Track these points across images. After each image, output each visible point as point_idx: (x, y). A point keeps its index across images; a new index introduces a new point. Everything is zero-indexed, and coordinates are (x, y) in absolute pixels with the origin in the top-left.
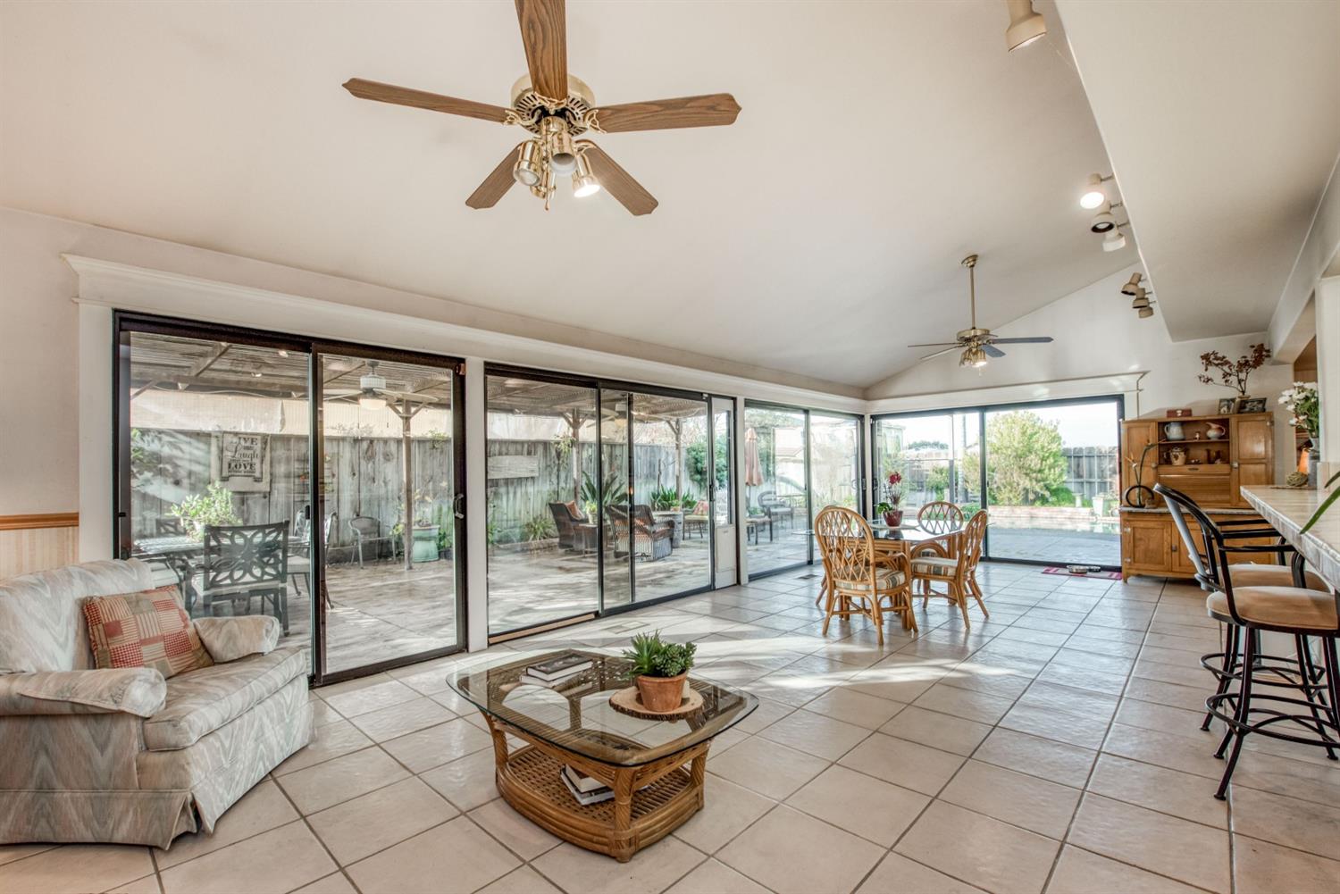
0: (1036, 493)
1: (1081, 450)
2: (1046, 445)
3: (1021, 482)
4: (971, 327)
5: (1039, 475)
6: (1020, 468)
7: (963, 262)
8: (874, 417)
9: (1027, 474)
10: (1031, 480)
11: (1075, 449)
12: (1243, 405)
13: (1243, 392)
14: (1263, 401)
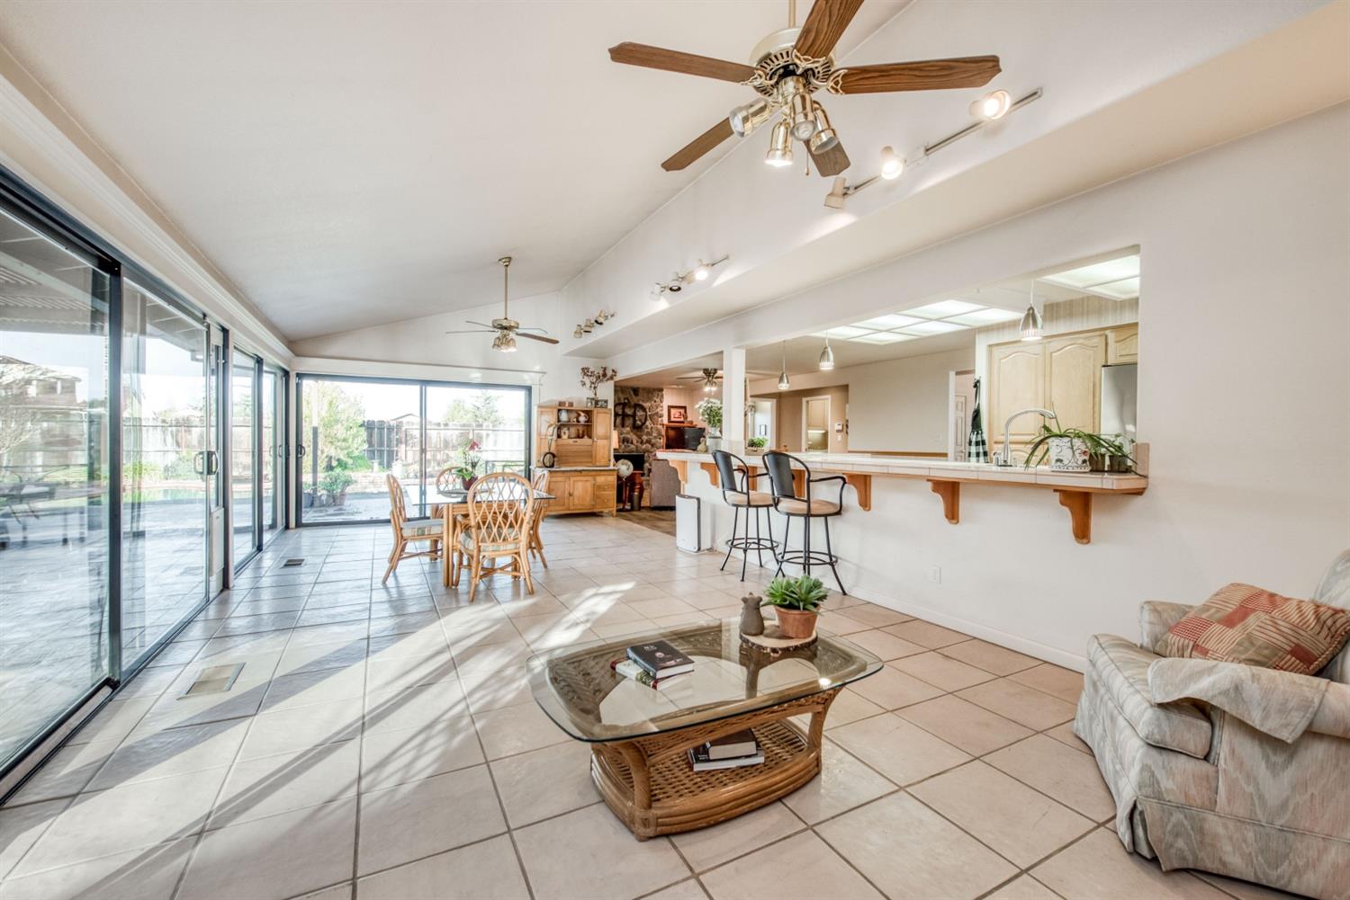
0: (338, 460)
1: (373, 422)
2: (352, 415)
3: (326, 450)
4: (504, 317)
5: (344, 444)
6: (326, 437)
7: (500, 260)
8: (299, 376)
9: (331, 442)
10: (336, 448)
11: (369, 421)
12: (597, 402)
13: (596, 394)
14: (606, 402)
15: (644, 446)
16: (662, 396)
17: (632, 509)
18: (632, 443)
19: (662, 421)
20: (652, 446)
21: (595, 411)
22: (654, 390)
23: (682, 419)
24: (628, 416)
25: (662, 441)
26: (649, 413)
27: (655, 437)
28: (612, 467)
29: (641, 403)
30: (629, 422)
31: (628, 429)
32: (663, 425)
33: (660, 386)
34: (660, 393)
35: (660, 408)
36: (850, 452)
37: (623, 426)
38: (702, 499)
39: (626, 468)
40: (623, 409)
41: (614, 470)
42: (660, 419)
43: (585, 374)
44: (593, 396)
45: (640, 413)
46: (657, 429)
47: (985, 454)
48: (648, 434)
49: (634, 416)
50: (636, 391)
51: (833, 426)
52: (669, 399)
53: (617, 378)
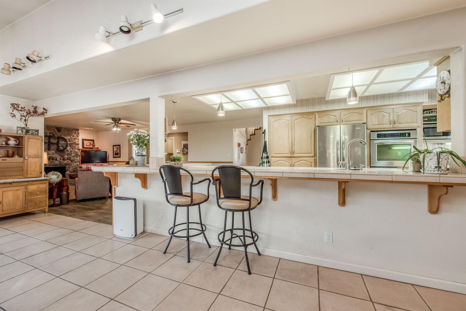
12: (27, 131)
13: (26, 125)
14: (37, 131)
15: (66, 162)
16: (78, 133)
17: (61, 203)
18: (56, 160)
19: (78, 147)
20: (72, 161)
21: (26, 137)
22: (73, 129)
23: (92, 147)
24: (53, 144)
25: (79, 159)
26: (68, 143)
27: (74, 156)
28: (43, 178)
29: (63, 136)
30: (54, 147)
31: (53, 151)
32: (79, 149)
33: (77, 128)
34: (77, 132)
35: (77, 140)
36: (189, 162)
37: (49, 149)
38: (137, 199)
39: (55, 177)
40: (49, 139)
41: (46, 180)
42: (77, 146)
43: (14, 108)
44: (24, 126)
45: (62, 143)
46: (75, 152)
47: (269, 162)
48: (68, 154)
49: (58, 144)
50: (59, 129)
51: (176, 151)
52: (82, 135)
53: (47, 115)
